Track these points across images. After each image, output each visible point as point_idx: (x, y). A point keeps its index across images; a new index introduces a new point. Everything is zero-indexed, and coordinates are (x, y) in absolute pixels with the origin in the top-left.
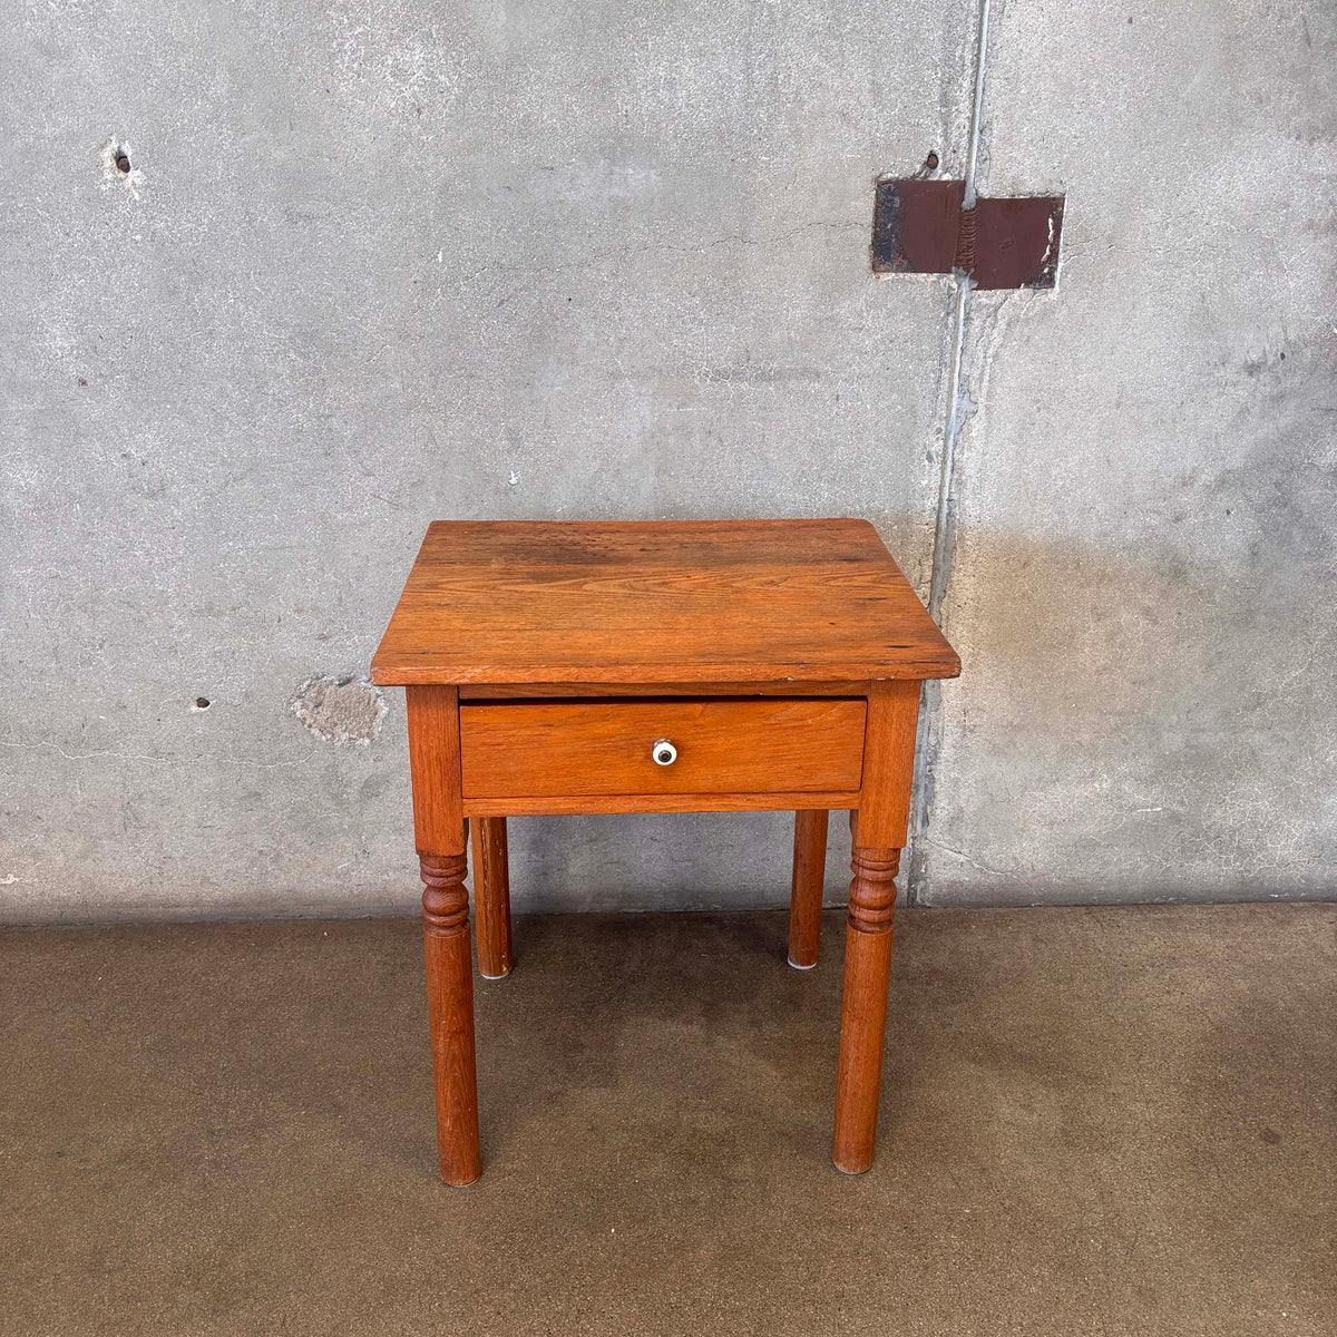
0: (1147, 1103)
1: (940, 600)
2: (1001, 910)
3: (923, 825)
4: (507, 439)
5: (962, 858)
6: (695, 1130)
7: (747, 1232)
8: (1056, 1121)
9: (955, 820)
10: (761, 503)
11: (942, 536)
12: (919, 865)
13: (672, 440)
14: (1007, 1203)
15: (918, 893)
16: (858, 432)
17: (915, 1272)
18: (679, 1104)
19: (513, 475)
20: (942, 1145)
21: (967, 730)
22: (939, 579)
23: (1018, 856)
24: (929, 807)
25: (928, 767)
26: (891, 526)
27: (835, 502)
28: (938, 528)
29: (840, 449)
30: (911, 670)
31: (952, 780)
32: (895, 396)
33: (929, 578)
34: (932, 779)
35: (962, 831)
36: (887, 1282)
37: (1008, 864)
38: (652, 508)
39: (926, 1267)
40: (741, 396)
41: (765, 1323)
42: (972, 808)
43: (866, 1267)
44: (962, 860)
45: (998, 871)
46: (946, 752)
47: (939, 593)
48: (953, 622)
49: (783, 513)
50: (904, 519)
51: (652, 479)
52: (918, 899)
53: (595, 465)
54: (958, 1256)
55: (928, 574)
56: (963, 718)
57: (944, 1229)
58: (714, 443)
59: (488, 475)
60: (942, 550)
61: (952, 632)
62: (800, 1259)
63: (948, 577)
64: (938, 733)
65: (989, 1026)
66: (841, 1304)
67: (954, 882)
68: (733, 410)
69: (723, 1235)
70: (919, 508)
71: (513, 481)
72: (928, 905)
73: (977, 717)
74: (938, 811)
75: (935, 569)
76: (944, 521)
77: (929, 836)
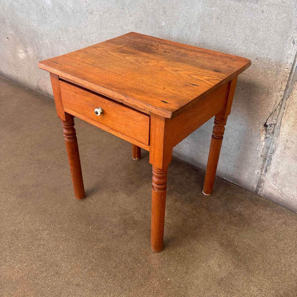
0: (259, 289)
1: (287, 99)
2: (284, 209)
3: (265, 172)
4: (163, 11)
5: (275, 187)
6: (133, 217)
7: (115, 247)
8: (223, 275)
9: (275, 175)
10: (231, 47)
11: (292, 75)
12: (261, 183)
13: (206, 19)
14: (182, 285)
15: (259, 191)
16: (268, 27)
17: (138, 284)
18: (137, 208)
19: (163, 23)
20: (184, 259)
21: (286, 147)
22: (288, 91)
23: (295, 195)
24: (268, 167)
25: (270, 154)
26: (273, 66)
27: (255, 53)
28: (292, 71)
29: (260, 33)
30: (156, 111)
31: (277, 162)
32: (285, 15)
33: (284, 89)
34: (271, 159)
35: (277, 179)
36: (129, 281)
37: (290, 196)
38: (198, 41)
39: (142, 285)
40: (230, 6)
41: (93, 269)
42: (282, 173)
43: (129, 274)
44: (275, 188)
45: (287, 197)
46: (278, 152)
47: (286, 96)
48: (289, 108)
49: (237, 52)
50: (279, 65)
51: (199, 31)
52: (259, 193)
53: (184, 23)
54: (152, 288)
55: (284, 88)
56: (286, 143)
57: (157, 279)
58: (219, 22)
59: (157, 22)
60: (291, 80)
61: (288, 112)
62: (118, 261)
63: (291, 91)
64: (276, 145)
65: (237, 238)
66: (113, 278)
67: (271, 193)
68: (226, 11)
69: (110, 244)
70: (285, 62)
71: (163, 25)
72: (261, 196)
73: (291, 144)
74: (271, 170)
75: (287, 87)
76: (295, 69)
77: (266, 176)
